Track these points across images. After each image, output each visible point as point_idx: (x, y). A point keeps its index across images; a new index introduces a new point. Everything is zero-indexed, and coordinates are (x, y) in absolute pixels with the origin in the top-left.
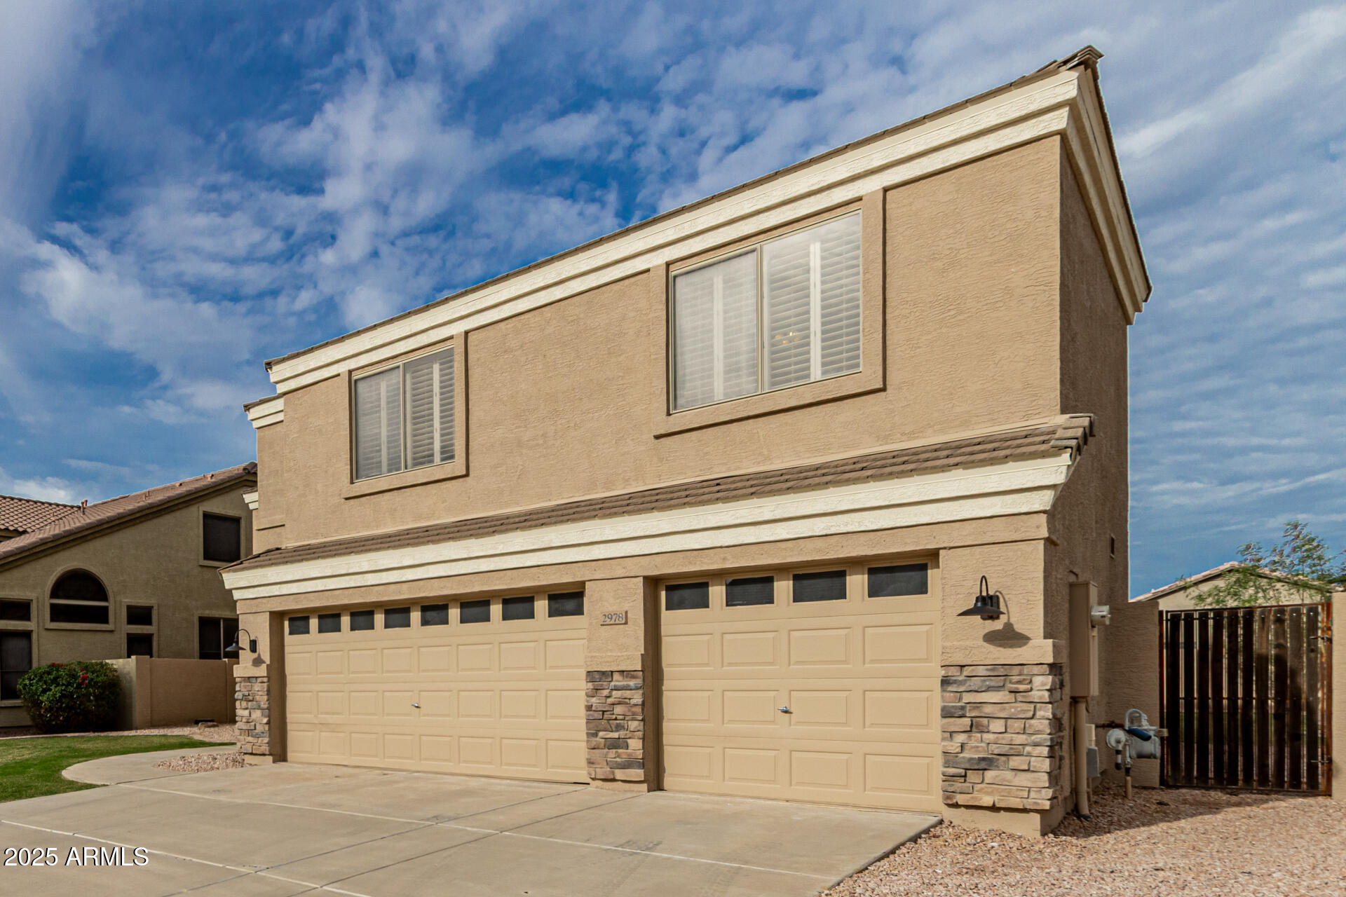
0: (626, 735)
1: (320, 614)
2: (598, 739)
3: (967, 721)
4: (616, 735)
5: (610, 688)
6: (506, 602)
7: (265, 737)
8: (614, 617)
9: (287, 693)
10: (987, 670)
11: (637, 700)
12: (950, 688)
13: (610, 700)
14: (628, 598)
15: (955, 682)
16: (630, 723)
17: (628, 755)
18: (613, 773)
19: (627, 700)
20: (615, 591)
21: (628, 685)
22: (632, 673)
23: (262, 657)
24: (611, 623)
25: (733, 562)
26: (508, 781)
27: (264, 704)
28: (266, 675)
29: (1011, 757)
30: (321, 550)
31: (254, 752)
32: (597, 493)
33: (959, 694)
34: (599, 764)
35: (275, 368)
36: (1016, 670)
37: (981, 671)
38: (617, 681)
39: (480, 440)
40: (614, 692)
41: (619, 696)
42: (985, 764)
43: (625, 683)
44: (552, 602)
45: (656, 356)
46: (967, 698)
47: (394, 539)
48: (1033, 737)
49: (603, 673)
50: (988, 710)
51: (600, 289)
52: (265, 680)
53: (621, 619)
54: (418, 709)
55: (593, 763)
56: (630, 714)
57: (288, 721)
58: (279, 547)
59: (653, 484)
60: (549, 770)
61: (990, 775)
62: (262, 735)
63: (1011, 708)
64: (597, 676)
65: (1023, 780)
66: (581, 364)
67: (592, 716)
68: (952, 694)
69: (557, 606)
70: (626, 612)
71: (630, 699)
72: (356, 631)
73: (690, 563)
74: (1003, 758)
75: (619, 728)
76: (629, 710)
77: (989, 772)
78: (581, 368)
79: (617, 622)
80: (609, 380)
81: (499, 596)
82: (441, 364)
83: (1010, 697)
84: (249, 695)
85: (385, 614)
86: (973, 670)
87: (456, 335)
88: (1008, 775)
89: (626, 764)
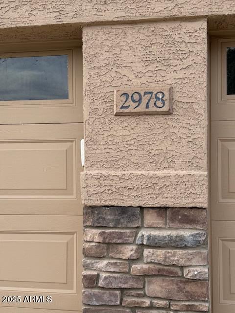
5: (138, 242)
8: (145, 99)
11: (199, 269)
13: (137, 267)
14: (174, 62)
20: (147, 47)
24: (138, 110)
38: (151, 227)
40: (146, 252)
43: (174, 233)
53: (159, 104)
70: (171, 90)
71: (182, 267)
76: (180, 290)
79: (152, 108)
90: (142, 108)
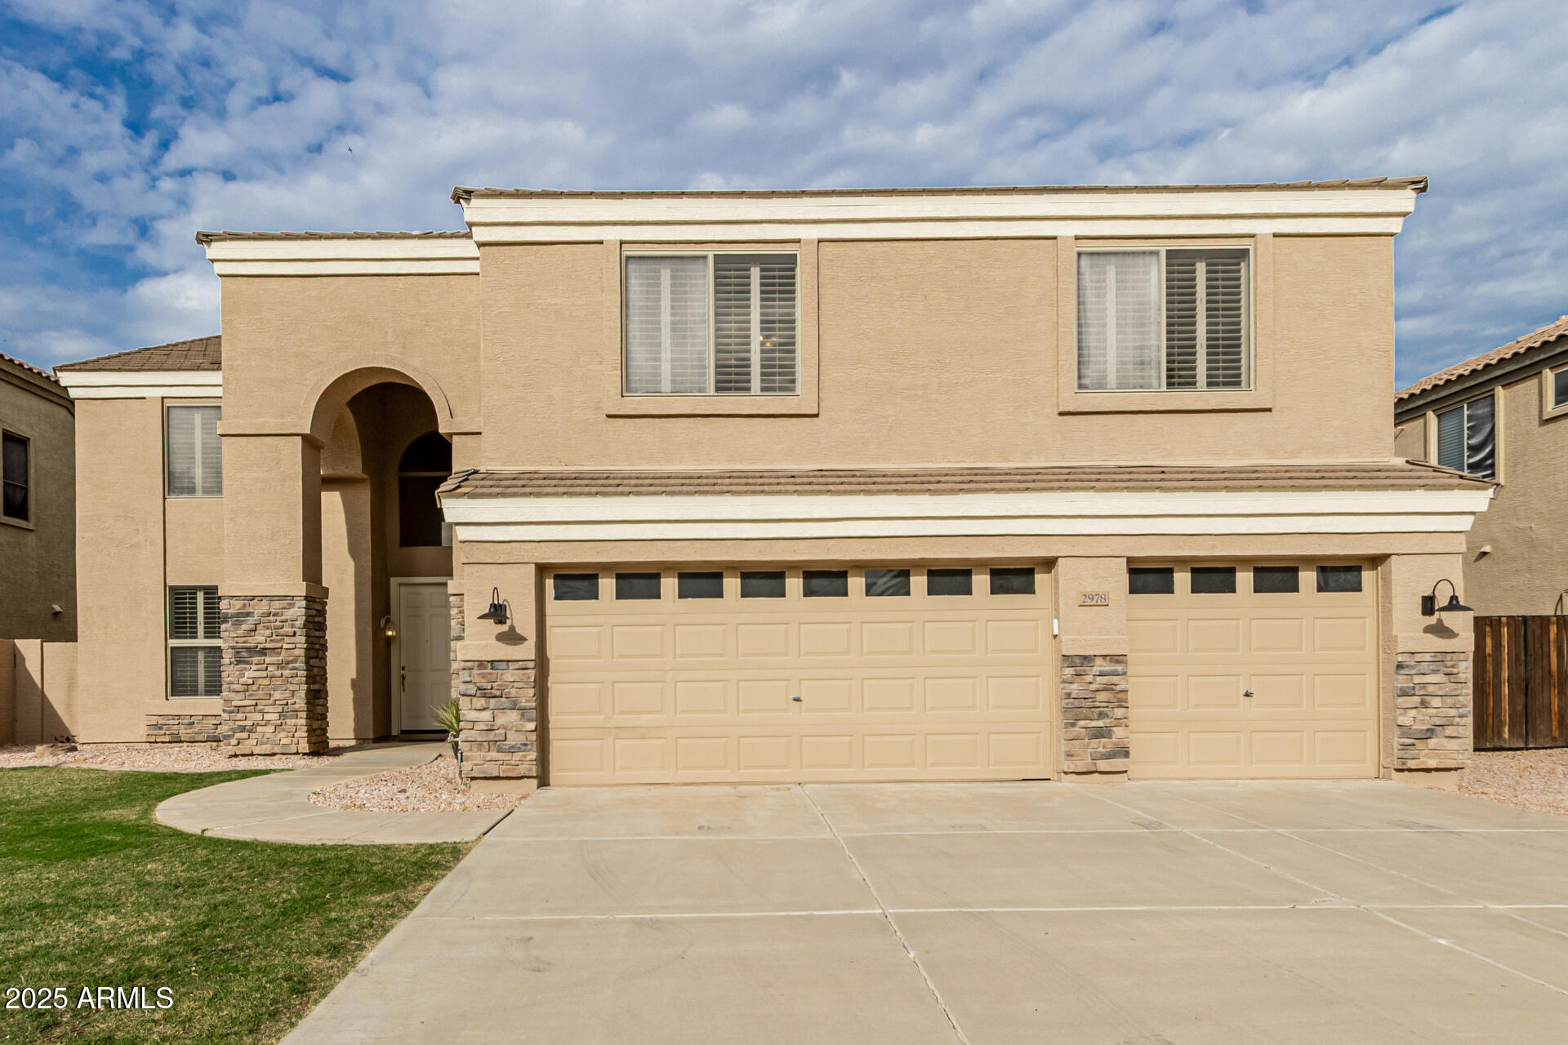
0: (1111, 723)
1: (618, 572)
2: (1077, 729)
3: (1417, 699)
4: (1100, 723)
5: (1093, 673)
6: (931, 574)
7: (530, 750)
8: (1096, 598)
9: (549, 684)
10: (1432, 656)
11: (1124, 686)
12: (1403, 672)
13: (1092, 687)
14: (1110, 579)
15: (1407, 666)
16: (1115, 710)
17: (1115, 745)
18: (1095, 764)
19: (1113, 687)
20: (1095, 570)
21: (1116, 670)
22: (1117, 657)
23: (518, 630)
24: (1092, 603)
25: (1221, 551)
26: (952, 784)
27: (528, 701)
28: (533, 658)
29: (1446, 727)
30: (568, 482)
31: (501, 775)
32: (991, 462)
33: (1409, 677)
34: (1079, 756)
35: (474, 202)
36: (1449, 657)
37: (1428, 657)
38: (1100, 666)
39: (834, 375)
40: (1098, 678)
41: (1104, 682)
42: (1430, 733)
43: (1112, 668)
44: (995, 577)
45: (1065, 330)
46: (1417, 679)
47: (704, 481)
48: (1461, 710)
49: (1085, 657)
50: (1431, 689)
51: (997, 241)
52: (531, 665)
53: (1103, 600)
54: (799, 703)
55: (1072, 756)
56: (1115, 700)
57: (551, 726)
58: (476, 468)
59: (1056, 461)
60: (991, 768)
61: (1432, 742)
62: (523, 748)
63: (1447, 687)
64: (1077, 661)
65: (1453, 745)
66: (972, 316)
67: (1072, 704)
68: (1404, 677)
69: (1001, 582)
70: (1108, 593)
71: (1116, 685)
72: (690, 599)
73: (1179, 547)
74: (1440, 728)
75: (1102, 716)
76: (1115, 697)
77: (1432, 740)
78: (972, 320)
79: (1099, 603)
80: (1006, 342)
81: (923, 566)
82: (762, 270)
83: (1444, 679)
84: (492, 689)
85: (742, 578)
86: (1422, 657)
87: (806, 240)
88: (1444, 741)
89: (1112, 753)
90: (1094, 603)
